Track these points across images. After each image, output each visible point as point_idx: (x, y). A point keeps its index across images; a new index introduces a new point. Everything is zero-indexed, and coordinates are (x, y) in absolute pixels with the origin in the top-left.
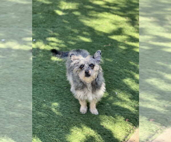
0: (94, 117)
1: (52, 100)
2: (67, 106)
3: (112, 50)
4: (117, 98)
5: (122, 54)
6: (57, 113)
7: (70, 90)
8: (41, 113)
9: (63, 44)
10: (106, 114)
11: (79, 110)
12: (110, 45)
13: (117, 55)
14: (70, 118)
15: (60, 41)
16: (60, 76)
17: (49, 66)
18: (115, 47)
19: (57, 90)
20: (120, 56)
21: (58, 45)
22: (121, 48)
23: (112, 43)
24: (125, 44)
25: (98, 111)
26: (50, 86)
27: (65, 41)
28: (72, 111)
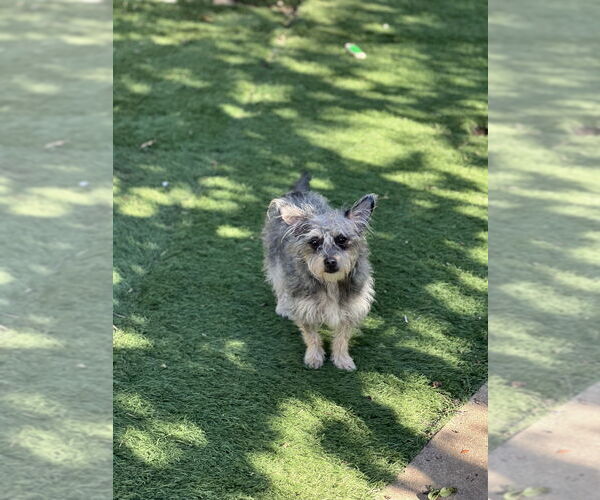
0: (344, 376)
1: (227, 334)
2: (269, 350)
3: (394, 209)
4: (409, 330)
5: (423, 220)
6: (241, 365)
7: (274, 311)
8: (196, 364)
9: (250, 193)
10: (379, 370)
11: (302, 359)
12: (386, 197)
13: (406, 224)
14: (277, 377)
15: (240, 188)
16: (245, 275)
17: (212, 250)
18: (401, 202)
19: (238, 311)
20: (418, 226)
21: (236, 196)
22: (419, 206)
23: (392, 192)
24: (430, 193)
25: (355, 361)
26: (218, 300)
27: (254, 187)
28: (283, 362)
